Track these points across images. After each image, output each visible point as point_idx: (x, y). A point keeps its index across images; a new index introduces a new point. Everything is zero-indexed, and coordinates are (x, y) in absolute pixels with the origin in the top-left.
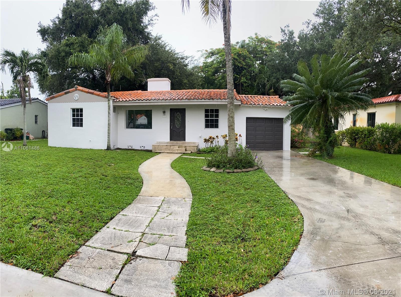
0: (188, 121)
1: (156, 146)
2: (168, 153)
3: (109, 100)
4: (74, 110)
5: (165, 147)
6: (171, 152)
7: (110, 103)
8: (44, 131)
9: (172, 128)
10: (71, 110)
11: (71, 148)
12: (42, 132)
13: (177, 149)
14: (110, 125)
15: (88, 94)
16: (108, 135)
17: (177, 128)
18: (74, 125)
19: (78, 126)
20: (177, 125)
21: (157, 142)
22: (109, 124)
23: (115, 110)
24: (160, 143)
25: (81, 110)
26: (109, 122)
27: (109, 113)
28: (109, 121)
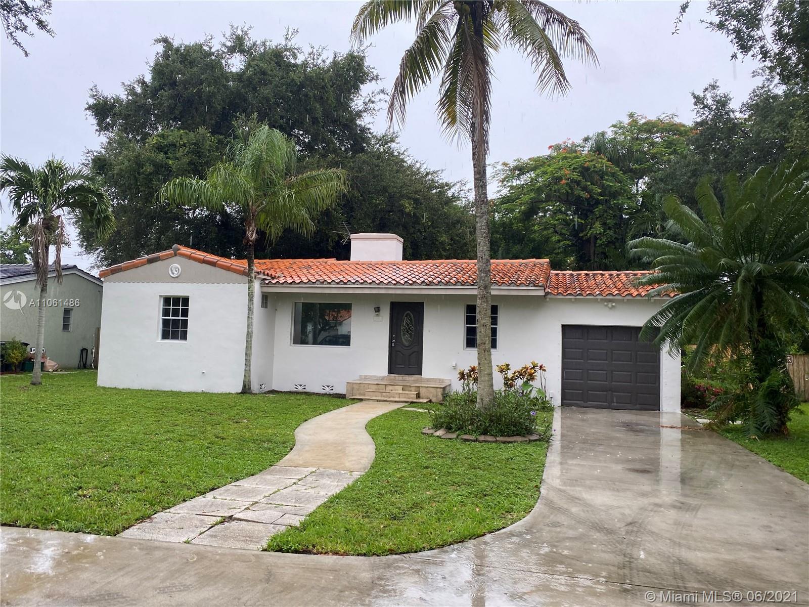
0: (429, 331)
1: (354, 386)
2: (377, 400)
3: (251, 281)
4: (167, 300)
5: (373, 388)
6: (385, 399)
7: (254, 288)
8: (85, 349)
9: (393, 345)
10: (160, 301)
11: (154, 391)
12: (80, 352)
13: (399, 394)
14: (251, 337)
15: (204, 265)
16: (246, 359)
17: (405, 346)
18: (165, 336)
19: (175, 337)
20: (405, 339)
21: (360, 376)
22: (249, 335)
23: (266, 303)
24: (366, 378)
25: (186, 301)
26: (250, 330)
27: (250, 309)
28: (248, 326)
